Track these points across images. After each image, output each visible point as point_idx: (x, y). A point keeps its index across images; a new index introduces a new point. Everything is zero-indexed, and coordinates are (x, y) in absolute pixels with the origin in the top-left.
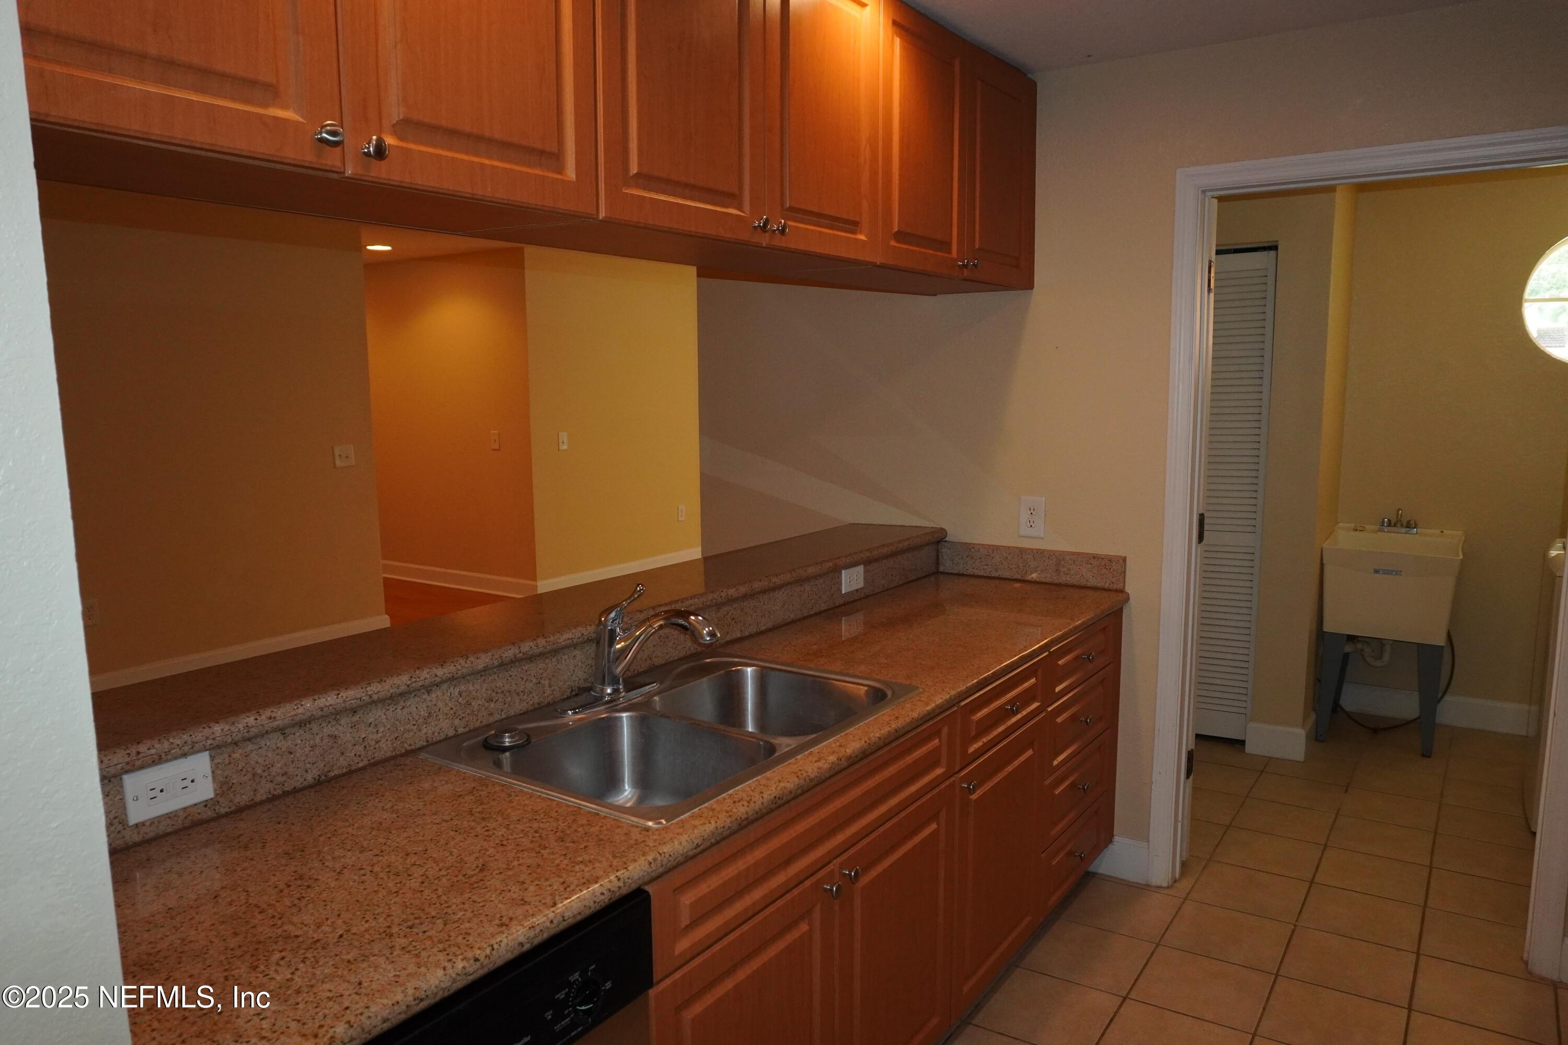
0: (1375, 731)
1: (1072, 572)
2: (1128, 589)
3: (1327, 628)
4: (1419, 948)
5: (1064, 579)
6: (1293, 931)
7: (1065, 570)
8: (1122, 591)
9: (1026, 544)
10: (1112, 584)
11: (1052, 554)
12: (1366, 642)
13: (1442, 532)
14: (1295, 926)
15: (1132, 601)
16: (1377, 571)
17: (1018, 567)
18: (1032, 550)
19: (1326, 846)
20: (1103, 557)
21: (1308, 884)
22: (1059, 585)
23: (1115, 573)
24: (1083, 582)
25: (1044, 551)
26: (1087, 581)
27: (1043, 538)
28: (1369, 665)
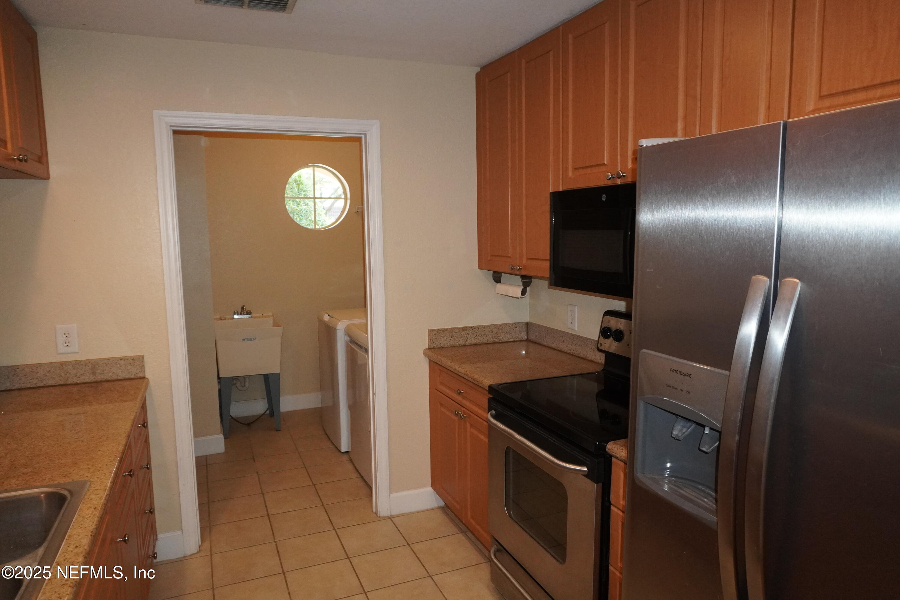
0: (249, 425)
1: (105, 371)
2: (147, 376)
3: (221, 376)
4: (334, 527)
5: (99, 378)
6: (276, 545)
7: (99, 371)
8: (144, 378)
9: (64, 359)
10: (136, 375)
11: (87, 362)
12: (237, 379)
13: (263, 315)
14: (275, 542)
15: (151, 383)
16: (244, 340)
17: (61, 376)
18: (71, 362)
19: (263, 494)
20: (128, 358)
21: (267, 518)
22: (96, 382)
23: (138, 367)
24: (115, 377)
25: (81, 361)
26: (117, 376)
27: (78, 353)
28: (241, 391)
